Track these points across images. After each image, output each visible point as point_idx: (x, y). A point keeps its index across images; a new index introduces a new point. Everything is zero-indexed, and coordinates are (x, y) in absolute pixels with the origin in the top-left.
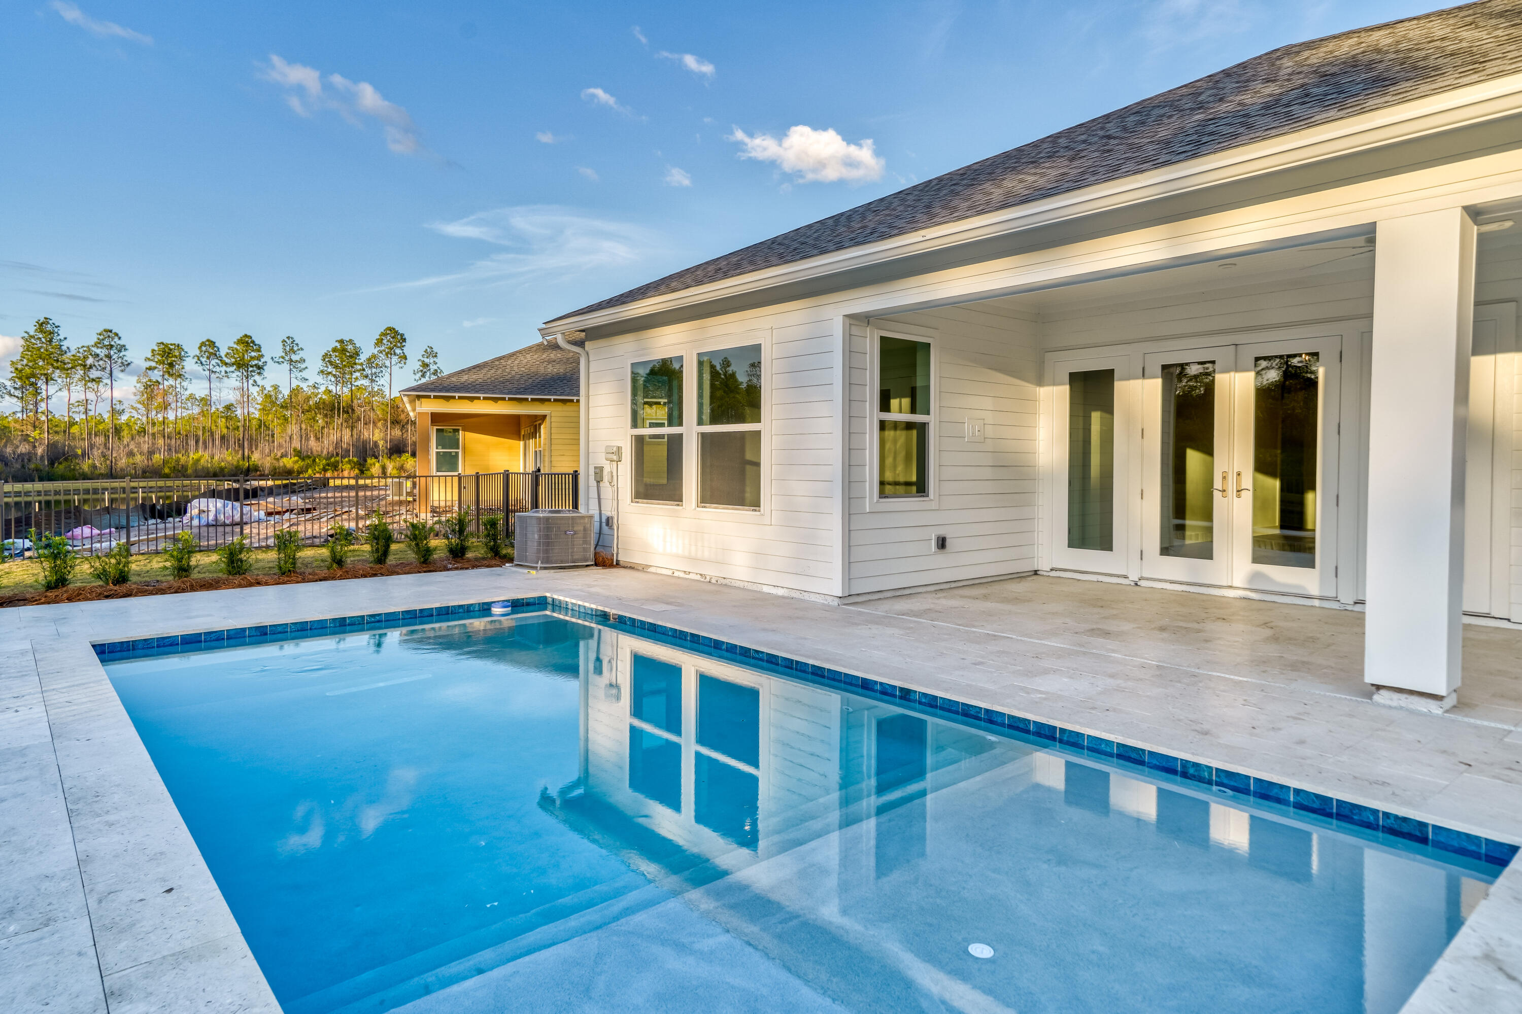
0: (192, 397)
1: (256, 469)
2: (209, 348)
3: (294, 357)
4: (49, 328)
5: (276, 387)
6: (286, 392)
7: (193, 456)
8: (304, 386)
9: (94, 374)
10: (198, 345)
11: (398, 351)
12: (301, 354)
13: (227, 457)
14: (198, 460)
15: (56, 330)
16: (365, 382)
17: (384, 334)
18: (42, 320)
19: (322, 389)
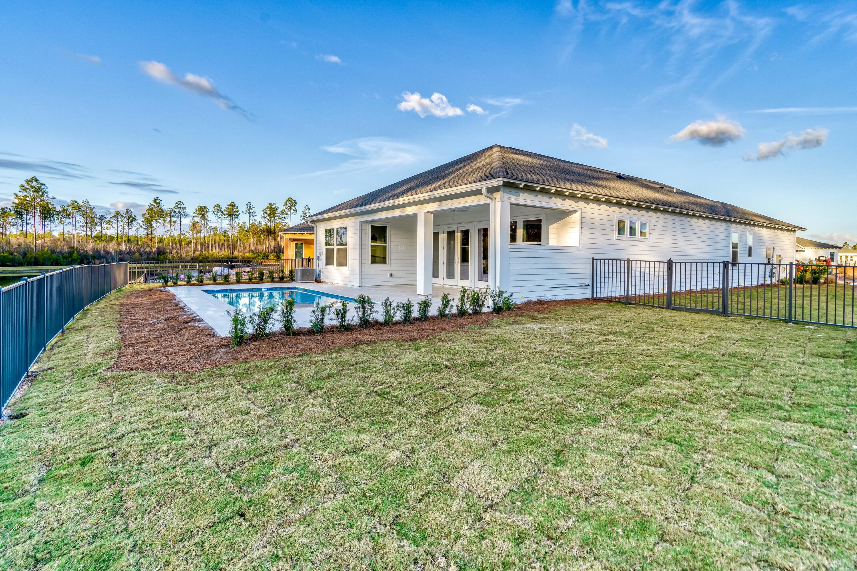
0: (210, 227)
1: (236, 258)
2: (218, 207)
3: (251, 211)
4: (158, 201)
5: (244, 223)
6: (248, 225)
7: (211, 253)
8: (256, 222)
9: (174, 219)
10: (214, 207)
11: (293, 208)
12: (254, 210)
13: (223, 253)
14: (213, 255)
15: (160, 202)
16: (281, 221)
17: (287, 201)
18: (156, 198)
19: (263, 224)
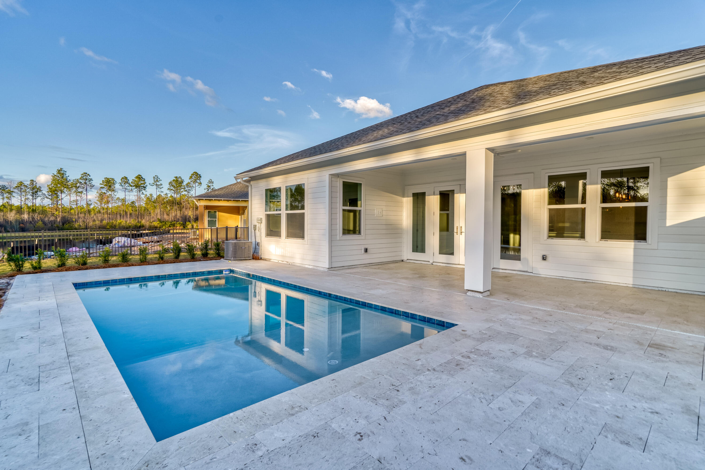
0: (118, 199)
1: (143, 226)
2: (125, 180)
3: (158, 183)
4: (62, 172)
5: (151, 195)
6: (155, 196)
7: (119, 221)
8: (162, 194)
9: (80, 190)
10: (121, 179)
11: (198, 181)
12: (161, 182)
13: (131, 222)
14: (121, 223)
15: (65, 173)
16: (186, 193)
17: (193, 175)
18: (59, 169)
19: (169, 195)
